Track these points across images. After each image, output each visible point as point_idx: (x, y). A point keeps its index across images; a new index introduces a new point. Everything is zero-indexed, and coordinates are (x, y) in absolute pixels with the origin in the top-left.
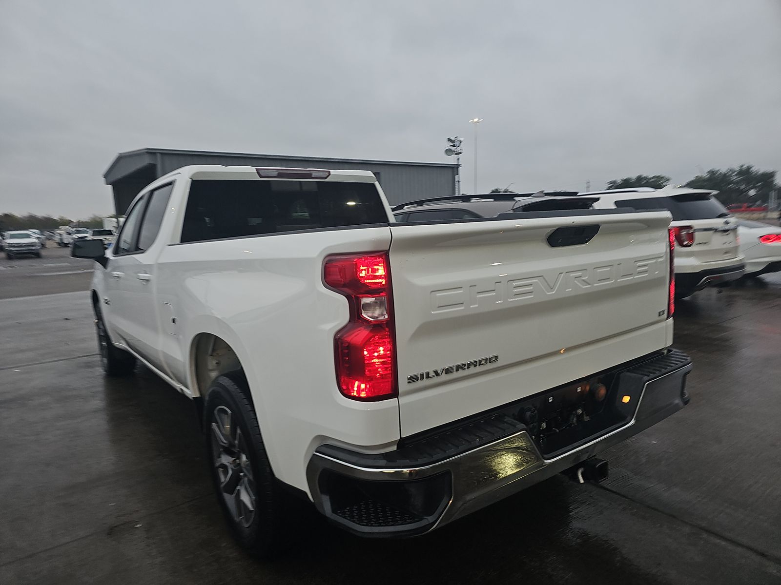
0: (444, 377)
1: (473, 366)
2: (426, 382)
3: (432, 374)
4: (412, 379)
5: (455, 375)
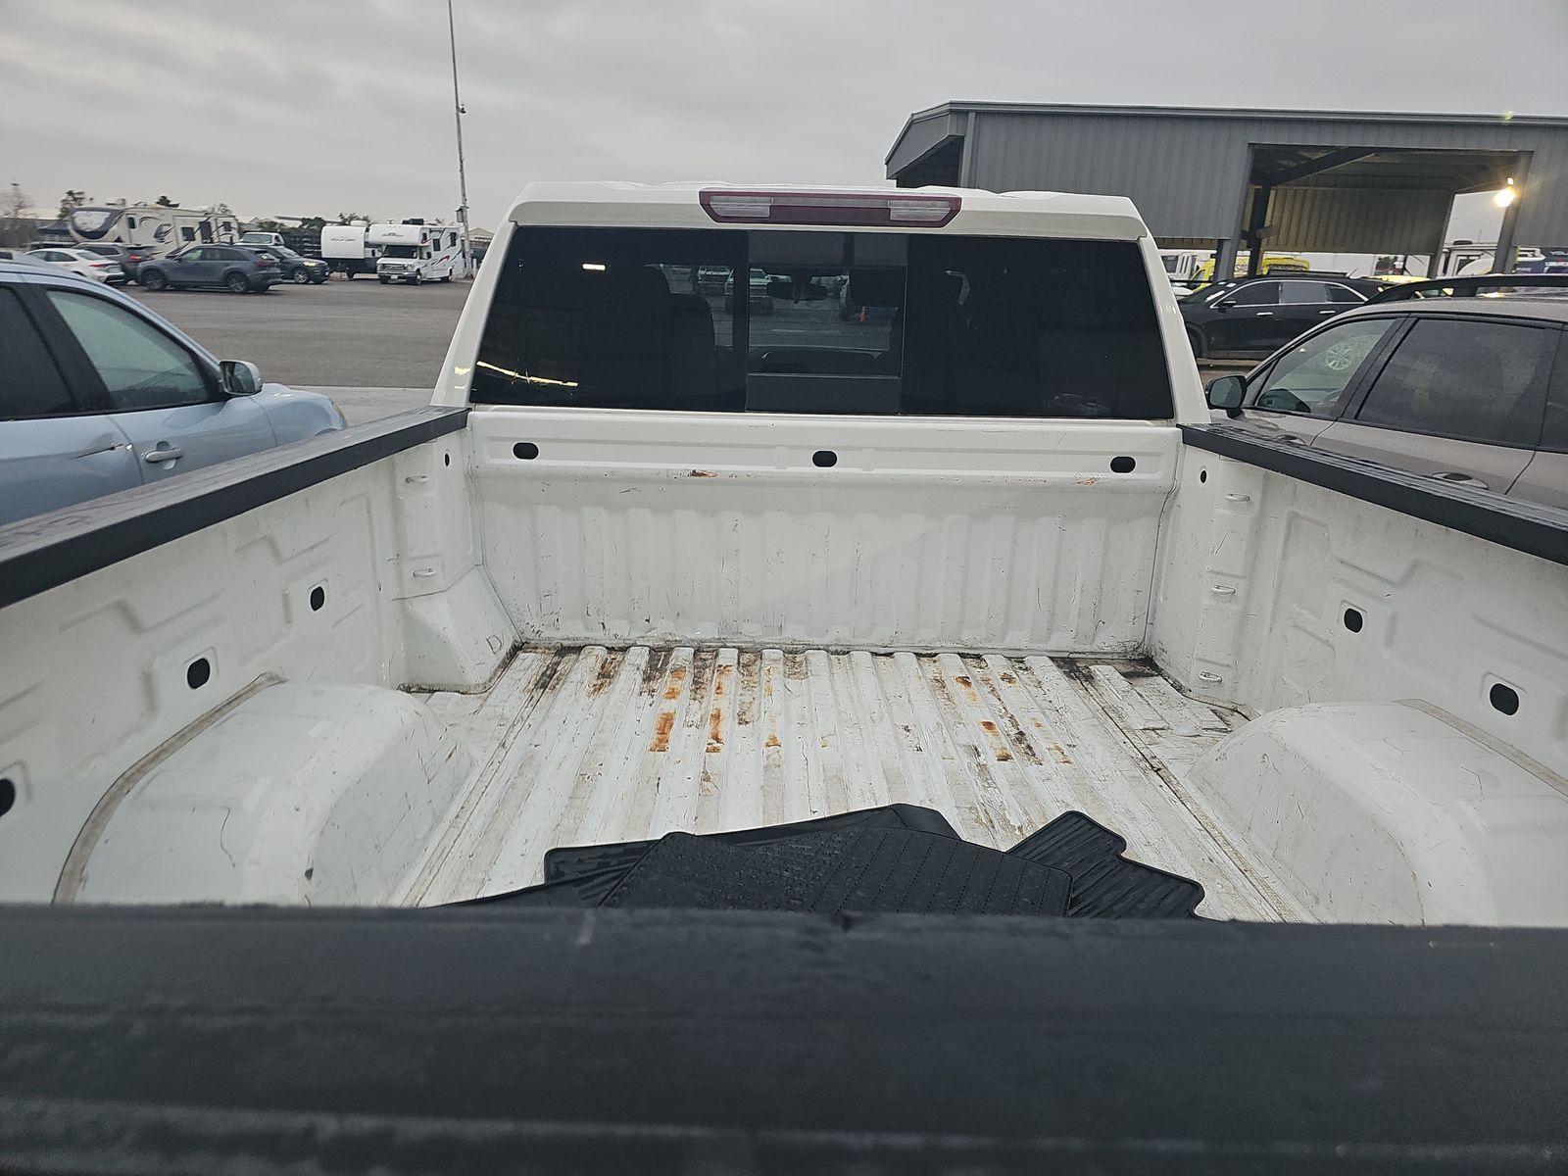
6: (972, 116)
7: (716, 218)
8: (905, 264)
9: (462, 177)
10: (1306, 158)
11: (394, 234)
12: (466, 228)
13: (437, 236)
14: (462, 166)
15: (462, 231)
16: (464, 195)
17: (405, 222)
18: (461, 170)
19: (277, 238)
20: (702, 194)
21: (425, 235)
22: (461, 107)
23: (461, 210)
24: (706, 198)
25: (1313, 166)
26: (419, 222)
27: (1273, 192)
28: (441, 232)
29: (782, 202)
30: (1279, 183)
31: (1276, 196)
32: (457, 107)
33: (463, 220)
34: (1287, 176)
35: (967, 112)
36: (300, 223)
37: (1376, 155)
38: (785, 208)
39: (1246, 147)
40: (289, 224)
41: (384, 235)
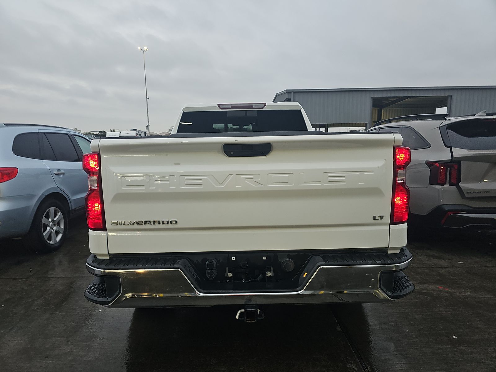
0: (136, 226)
1: (158, 224)
2: (123, 227)
3: (127, 223)
4: (114, 224)
5: (144, 226)
6: (292, 93)
7: (221, 109)
8: (256, 116)
9: (148, 117)
10: (391, 100)
11: (128, 134)
12: (149, 131)
13: (140, 133)
14: (148, 114)
15: (148, 132)
16: (148, 122)
17: (131, 130)
18: (148, 115)
19: (93, 136)
20: (218, 104)
21: (137, 133)
22: (148, 97)
23: (147, 126)
24: (219, 105)
25: (393, 102)
26: (136, 130)
27: (383, 111)
28: (142, 132)
29: (233, 105)
30: (384, 108)
31: (384, 112)
32: (147, 98)
33: (148, 129)
34: (387, 105)
35: (291, 92)
36: (98, 133)
37: (410, 99)
38: (233, 106)
39: (370, 98)
40: (95, 133)
41: (125, 134)
